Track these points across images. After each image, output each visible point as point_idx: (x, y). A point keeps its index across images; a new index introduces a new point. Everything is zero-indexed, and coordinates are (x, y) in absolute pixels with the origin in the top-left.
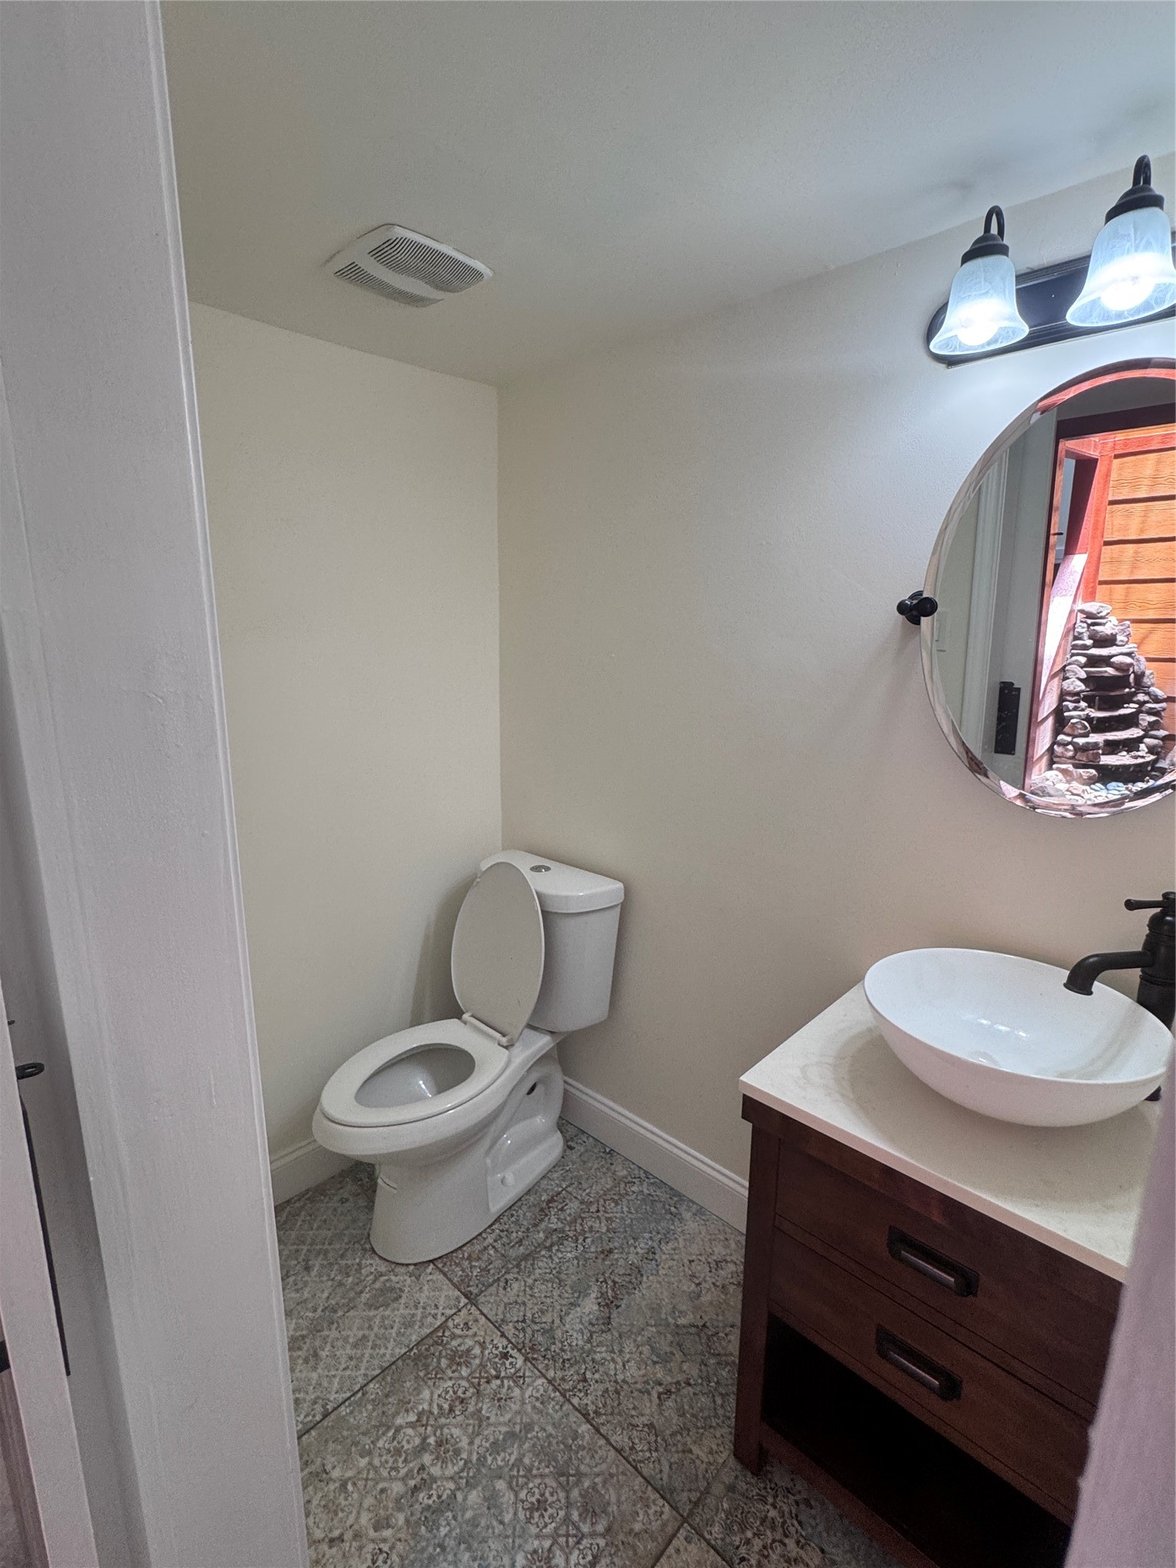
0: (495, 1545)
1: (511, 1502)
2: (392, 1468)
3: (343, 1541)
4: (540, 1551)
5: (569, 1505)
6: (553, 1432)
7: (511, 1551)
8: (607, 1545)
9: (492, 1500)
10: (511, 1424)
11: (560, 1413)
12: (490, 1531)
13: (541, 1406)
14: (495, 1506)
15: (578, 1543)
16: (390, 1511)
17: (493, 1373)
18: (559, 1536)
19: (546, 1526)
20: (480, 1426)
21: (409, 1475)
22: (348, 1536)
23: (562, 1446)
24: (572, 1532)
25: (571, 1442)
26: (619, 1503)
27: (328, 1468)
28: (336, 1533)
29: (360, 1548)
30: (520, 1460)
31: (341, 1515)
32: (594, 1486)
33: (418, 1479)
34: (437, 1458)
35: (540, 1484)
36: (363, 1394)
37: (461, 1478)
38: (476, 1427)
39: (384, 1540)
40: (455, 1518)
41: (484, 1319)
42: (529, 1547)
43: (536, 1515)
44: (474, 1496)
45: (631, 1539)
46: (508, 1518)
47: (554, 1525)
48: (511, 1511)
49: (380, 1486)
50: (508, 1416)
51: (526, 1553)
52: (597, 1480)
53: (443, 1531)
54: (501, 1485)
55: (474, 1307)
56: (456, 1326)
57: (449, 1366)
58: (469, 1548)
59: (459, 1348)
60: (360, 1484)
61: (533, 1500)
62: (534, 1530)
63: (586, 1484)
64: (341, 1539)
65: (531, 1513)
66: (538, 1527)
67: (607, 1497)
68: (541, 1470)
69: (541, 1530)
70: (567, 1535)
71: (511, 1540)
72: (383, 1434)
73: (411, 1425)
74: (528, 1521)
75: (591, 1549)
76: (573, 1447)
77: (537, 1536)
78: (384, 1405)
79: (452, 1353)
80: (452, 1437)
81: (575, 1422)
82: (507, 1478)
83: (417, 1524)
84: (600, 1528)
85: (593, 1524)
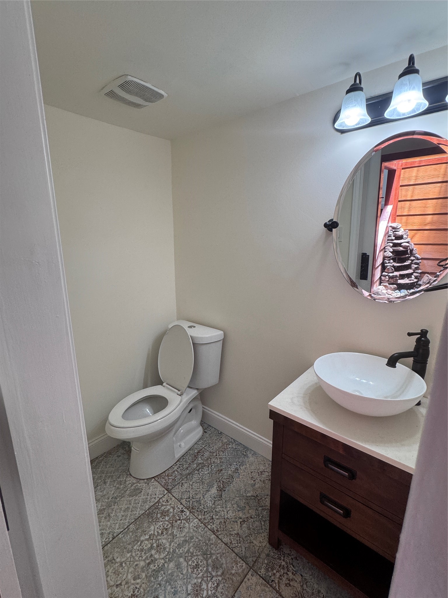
0: (180, 582)
1: (186, 566)
2: (140, 557)
3: (121, 585)
4: (197, 583)
5: (208, 565)
6: (201, 539)
7: (186, 584)
8: (222, 579)
9: (178, 566)
10: (185, 537)
11: (203, 532)
12: (178, 578)
13: (197, 530)
14: (180, 568)
15: (211, 579)
16: (139, 572)
17: (178, 518)
18: (204, 577)
19: (199, 574)
20: (173, 538)
21: (147, 558)
22: (123, 583)
23: (204, 544)
24: (209, 575)
25: (208, 542)
26: (226, 563)
27: (115, 558)
28: (119, 582)
29: (128, 587)
30: (189, 550)
31: (120, 575)
32: (217, 558)
33: (150, 560)
34: (157, 551)
35: (197, 558)
36: (128, 529)
37: (166, 558)
38: (172, 539)
39: (138, 584)
40: (164, 573)
41: (174, 498)
42: (193, 582)
43: (195, 570)
44: (172, 565)
45: (231, 576)
46: (184, 572)
47: (202, 573)
48: (186, 569)
49: (136, 563)
50: (184, 534)
51: (192, 584)
52: (218, 555)
53: (160, 579)
54: (182, 560)
55: (170, 494)
56: (163, 502)
57: (161, 517)
58: (170, 584)
59: (165, 510)
60: (128, 563)
61: (194, 564)
62: (195, 576)
63: (214, 557)
64: (121, 584)
65: (193, 569)
66: (196, 574)
67: (222, 561)
68: (197, 553)
69: (197, 576)
70: (207, 577)
71: (186, 580)
72: (136, 544)
73: (147, 540)
74: (192, 572)
75: (216, 581)
76: (209, 544)
77: (196, 578)
78: (136, 533)
79: (162, 512)
80: (163, 543)
81: (209, 535)
82: (184, 557)
83: (150, 576)
84: (219, 573)
85: (217, 572)
